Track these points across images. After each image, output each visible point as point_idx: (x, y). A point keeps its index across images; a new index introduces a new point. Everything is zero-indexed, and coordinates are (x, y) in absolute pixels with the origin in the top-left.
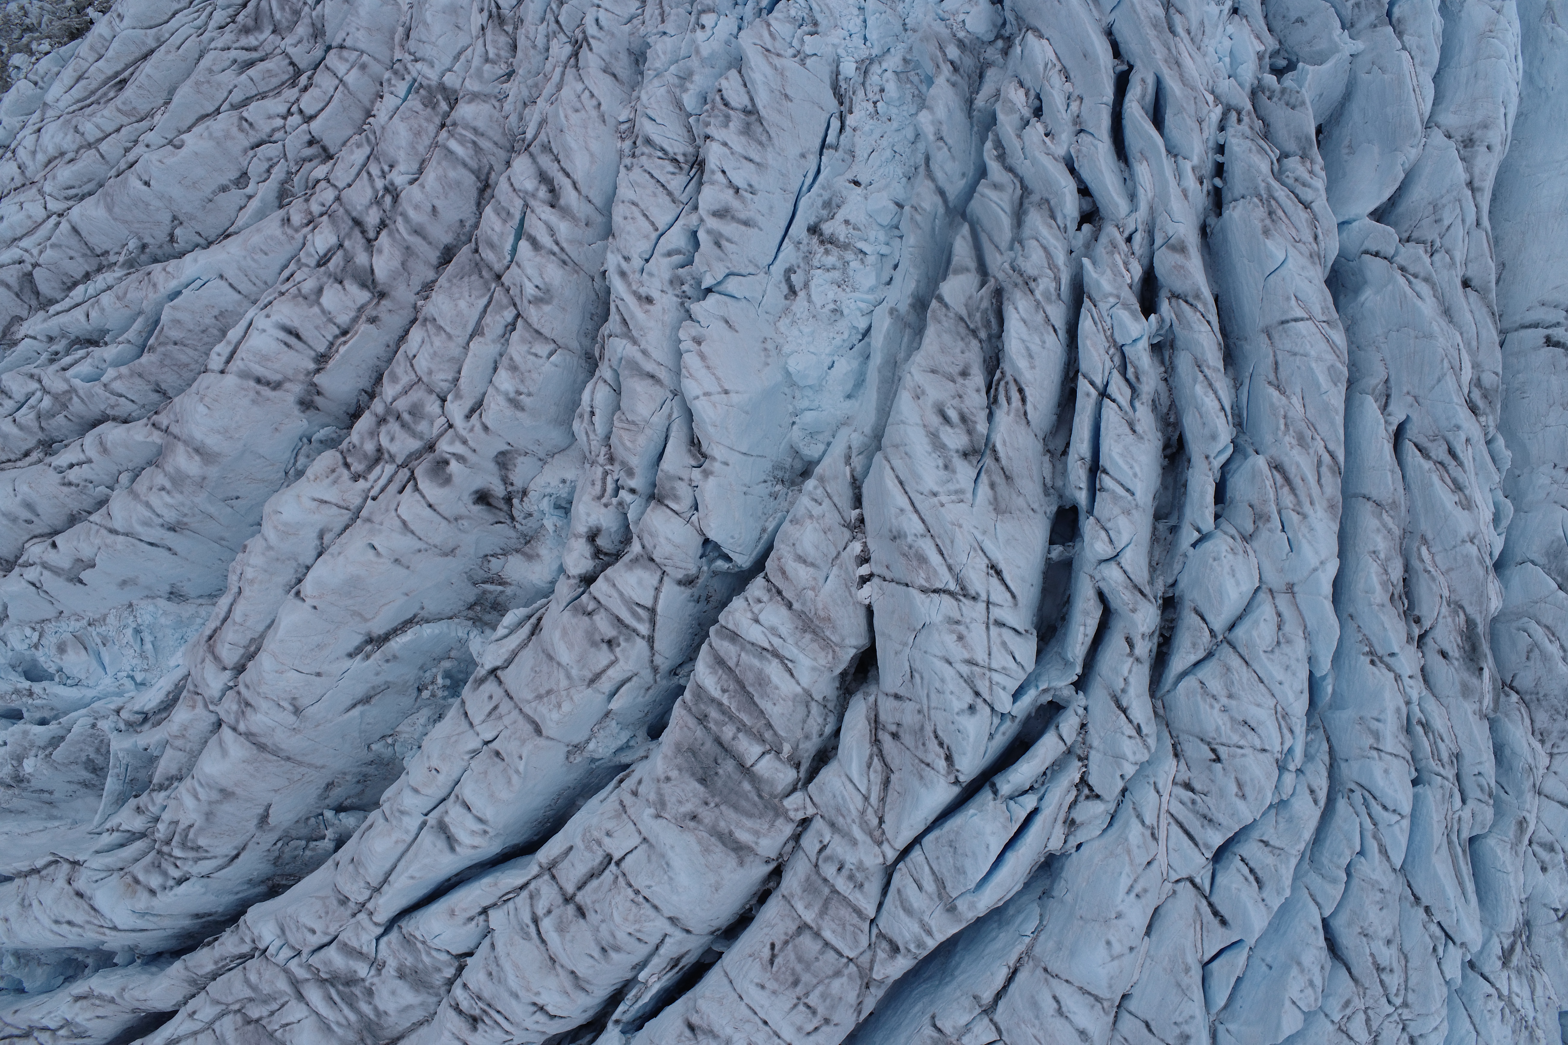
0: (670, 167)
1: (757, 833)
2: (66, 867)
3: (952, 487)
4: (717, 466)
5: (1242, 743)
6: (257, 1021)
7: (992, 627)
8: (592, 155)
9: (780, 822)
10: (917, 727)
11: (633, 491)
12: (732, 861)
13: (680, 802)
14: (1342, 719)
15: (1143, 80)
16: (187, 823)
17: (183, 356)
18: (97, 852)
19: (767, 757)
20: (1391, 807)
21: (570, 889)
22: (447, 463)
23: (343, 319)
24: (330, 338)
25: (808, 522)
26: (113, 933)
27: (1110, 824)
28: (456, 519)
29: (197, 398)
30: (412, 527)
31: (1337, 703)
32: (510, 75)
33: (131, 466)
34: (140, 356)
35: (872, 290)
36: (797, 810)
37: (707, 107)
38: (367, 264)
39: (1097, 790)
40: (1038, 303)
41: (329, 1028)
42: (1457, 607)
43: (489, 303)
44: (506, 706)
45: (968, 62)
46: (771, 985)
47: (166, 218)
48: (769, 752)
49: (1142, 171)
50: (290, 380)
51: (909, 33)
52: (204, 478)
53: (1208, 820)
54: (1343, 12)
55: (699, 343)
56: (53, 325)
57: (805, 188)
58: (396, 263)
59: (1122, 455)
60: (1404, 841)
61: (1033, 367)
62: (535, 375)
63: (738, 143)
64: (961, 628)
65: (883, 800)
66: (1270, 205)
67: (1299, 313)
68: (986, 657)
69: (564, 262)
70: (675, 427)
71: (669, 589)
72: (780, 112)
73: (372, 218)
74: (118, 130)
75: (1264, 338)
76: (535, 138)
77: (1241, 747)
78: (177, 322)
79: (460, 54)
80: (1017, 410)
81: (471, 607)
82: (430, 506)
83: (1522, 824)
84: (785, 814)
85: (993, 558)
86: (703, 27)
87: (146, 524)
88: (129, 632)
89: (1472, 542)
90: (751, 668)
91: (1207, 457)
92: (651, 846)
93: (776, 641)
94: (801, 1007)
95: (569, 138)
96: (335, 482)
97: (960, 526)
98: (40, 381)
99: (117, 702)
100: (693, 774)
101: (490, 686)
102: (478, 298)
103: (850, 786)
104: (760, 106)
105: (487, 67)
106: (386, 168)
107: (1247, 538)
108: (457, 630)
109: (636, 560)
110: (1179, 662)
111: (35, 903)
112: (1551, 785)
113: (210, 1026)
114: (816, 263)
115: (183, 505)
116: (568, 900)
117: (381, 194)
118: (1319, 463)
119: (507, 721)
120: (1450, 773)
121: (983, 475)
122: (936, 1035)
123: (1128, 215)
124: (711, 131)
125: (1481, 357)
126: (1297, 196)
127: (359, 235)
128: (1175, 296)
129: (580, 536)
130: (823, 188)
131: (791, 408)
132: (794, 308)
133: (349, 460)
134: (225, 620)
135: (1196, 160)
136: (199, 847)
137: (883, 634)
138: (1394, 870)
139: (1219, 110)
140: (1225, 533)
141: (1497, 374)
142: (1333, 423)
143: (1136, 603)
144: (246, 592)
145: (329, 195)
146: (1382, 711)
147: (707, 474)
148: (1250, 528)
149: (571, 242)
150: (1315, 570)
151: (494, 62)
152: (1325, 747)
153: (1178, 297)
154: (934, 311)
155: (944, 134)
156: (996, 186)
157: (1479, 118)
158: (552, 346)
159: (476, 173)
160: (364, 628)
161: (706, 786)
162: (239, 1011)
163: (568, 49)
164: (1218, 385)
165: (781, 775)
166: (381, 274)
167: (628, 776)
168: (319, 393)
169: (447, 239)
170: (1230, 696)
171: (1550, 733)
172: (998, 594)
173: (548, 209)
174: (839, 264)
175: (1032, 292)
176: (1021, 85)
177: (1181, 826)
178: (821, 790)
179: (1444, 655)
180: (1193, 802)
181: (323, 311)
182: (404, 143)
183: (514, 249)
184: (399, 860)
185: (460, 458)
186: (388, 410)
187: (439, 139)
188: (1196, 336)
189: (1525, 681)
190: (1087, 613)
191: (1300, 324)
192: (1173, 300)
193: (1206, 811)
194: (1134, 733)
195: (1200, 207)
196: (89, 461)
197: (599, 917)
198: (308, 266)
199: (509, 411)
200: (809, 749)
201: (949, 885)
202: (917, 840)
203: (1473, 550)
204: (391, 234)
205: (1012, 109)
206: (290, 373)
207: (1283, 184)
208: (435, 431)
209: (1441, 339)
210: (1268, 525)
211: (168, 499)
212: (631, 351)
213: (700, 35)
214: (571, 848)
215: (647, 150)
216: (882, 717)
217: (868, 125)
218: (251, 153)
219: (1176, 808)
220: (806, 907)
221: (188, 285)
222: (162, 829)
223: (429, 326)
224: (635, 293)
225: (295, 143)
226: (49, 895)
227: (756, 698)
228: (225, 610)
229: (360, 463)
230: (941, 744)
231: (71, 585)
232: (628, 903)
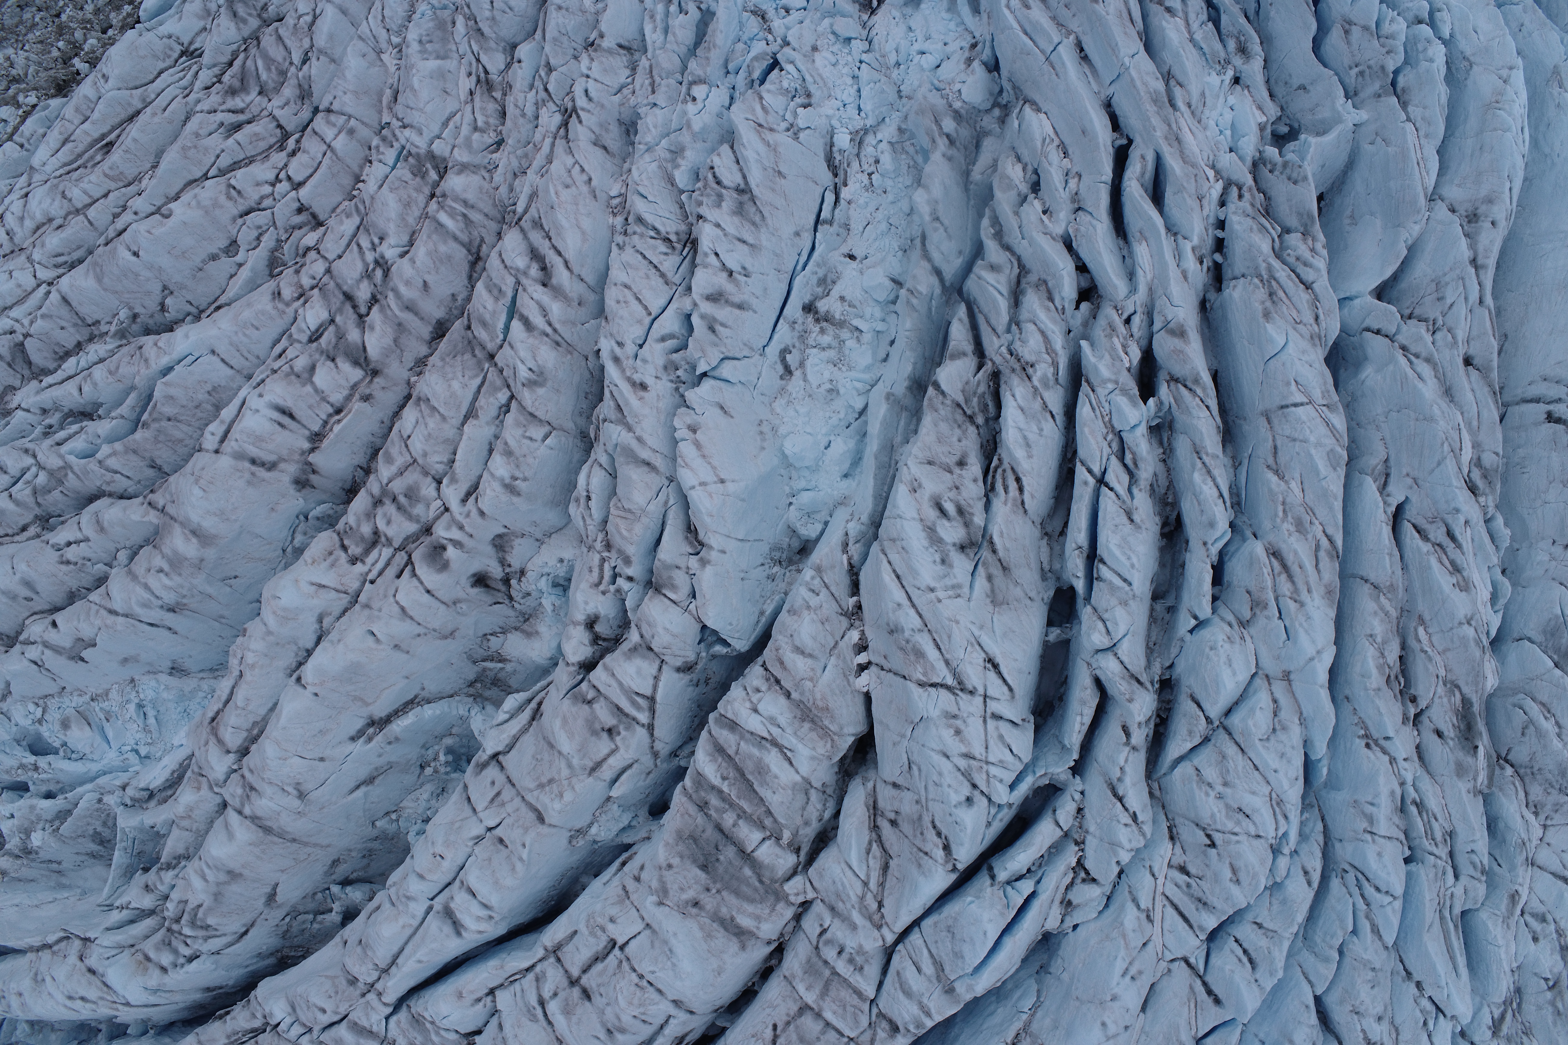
0: (663, 247)
1: (758, 918)
2: (77, 943)
3: (949, 582)
4: (714, 555)
5: (1236, 830)
7: (989, 721)
8: (583, 233)
9: (781, 906)
10: (915, 817)
11: (630, 579)
12: (733, 945)
13: (682, 889)
14: (1337, 800)
15: (1143, 157)
16: (196, 903)
17: (177, 432)
18: (108, 929)
19: (768, 843)
20: (1384, 888)
21: (575, 972)
22: (444, 548)
23: (337, 397)
24: (324, 417)
25: (806, 612)
26: (127, 1009)
27: (1107, 906)
28: (455, 603)
29: (192, 479)
30: (411, 613)
31: (1332, 784)
32: (499, 143)
33: (128, 544)
34: (134, 431)
35: (868, 368)
36: (797, 894)
37: (700, 185)
38: (359, 342)
39: (1093, 874)
40: (1035, 389)
42: (1453, 686)
43: (483, 383)
44: (508, 793)
45: (965, 133)
47: (157, 288)
48: (769, 838)
49: (1142, 251)
50: (285, 460)
51: (904, 100)
52: (202, 560)
53: (1202, 903)
54: (1347, 80)
55: (694, 431)
56: (47, 397)
57: (799, 267)
58: (388, 341)
59: (1119, 546)
60: (1395, 922)
61: (1030, 457)
62: (530, 460)
63: (731, 224)
64: (959, 723)
65: (882, 885)
66: (1270, 286)
67: (1299, 398)
68: (983, 751)
69: (558, 344)
70: (671, 515)
71: (669, 677)
72: (773, 190)
73: (363, 293)
74: (106, 196)
75: (1263, 422)
76: (526, 212)
77: (1236, 834)
78: (170, 398)
79: (448, 120)
80: (1015, 500)
81: (471, 684)
82: (428, 592)
83: (1514, 897)
84: (785, 898)
85: (990, 651)
86: (694, 99)
87: (146, 605)
88: (132, 707)
89: (1469, 623)
90: (750, 756)
91: (1205, 544)
92: (654, 932)
93: (775, 731)
95: (559, 216)
96: (332, 565)
97: (957, 622)
98: (34, 456)
99: (123, 778)
100: (695, 861)
101: (492, 772)
102: (471, 378)
103: (849, 873)
104: (753, 185)
105: (476, 136)
106: (376, 241)
107: (1244, 624)
108: (458, 708)
109: (634, 649)
110: (1175, 748)
111: (48, 979)
112: (1544, 856)
114: (811, 342)
115: (182, 587)
116: (573, 982)
117: (371, 267)
118: (1318, 547)
119: (509, 808)
120: (1443, 852)
121: (980, 568)
123: (1127, 297)
124: (703, 211)
125: (1482, 437)
126: (1298, 276)
127: (351, 311)
128: (1174, 379)
129: (579, 624)
130: (818, 265)
131: (787, 489)
132: (790, 388)
133: (346, 542)
134: (227, 702)
135: (1196, 241)
136: (209, 926)
137: (881, 723)
138: (1387, 948)
139: (1219, 186)
140: (1222, 619)
141: (1497, 454)
142: (1331, 509)
143: (1133, 692)
144: (248, 676)
145: (319, 267)
146: (1377, 796)
147: (704, 563)
148: (1247, 614)
149: (564, 323)
150: (1312, 659)
151: (482, 131)
152: (1320, 826)
153: (1177, 380)
154: (930, 399)
155: (940, 214)
156: (993, 268)
157: (1483, 193)
158: (547, 428)
159: (467, 246)
160: (365, 712)
161: (707, 873)
163: (558, 118)
164: (1216, 472)
165: (781, 861)
166: (373, 351)
167: (630, 858)
168: (314, 472)
169: (439, 313)
170: (1225, 784)
171: (1543, 806)
172: (996, 688)
173: (540, 288)
174: (835, 344)
175: (1029, 378)
176: (1019, 159)
177: (1176, 908)
178: (821, 876)
179: (1439, 734)
180: (1188, 885)
181: (316, 390)
182: (393, 215)
183: (507, 328)
184: (406, 943)
185: (457, 544)
186: (384, 491)
187: (429, 209)
188: (1195, 422)
189: (1520, 754)
190: (1083, 703)
191: (1300, 409)
192: (1172, 384)
193: (1200, 895)
194: (1130, 821)
195: (1200, 286)
196: (87, 540)
197: (604, 1000)
198: (300, 342)
199: (505, 497)
200: (808, 834)
201: (947, 968)
202: (916, 923)
203: (1470, 632)
204: (382, 310)
205: (1010, 185)
206: (284, 453)
207: (1284, 262)
208: (432, 514)
209: (1442, 423)
210: (1266, 613)
211: (166, 581)
212: (626, 437)
213: (691, 108)
214: (575, 932)
215: (639, 229)
216: (881, 804)
217: (863, 198)
218: (240, 221)
219: (1171, 891)
220: (807, 989)
221: (180, 361)
222: (171, 908)
223: (423, 406)
224: (629, 380)
225: (284, 210)
226: (61, 971)
227: (756, 786)
228: (227, 691)
229: (357, 545)
230: (939, 834)
231: (72, 663)
232: (633, 988)
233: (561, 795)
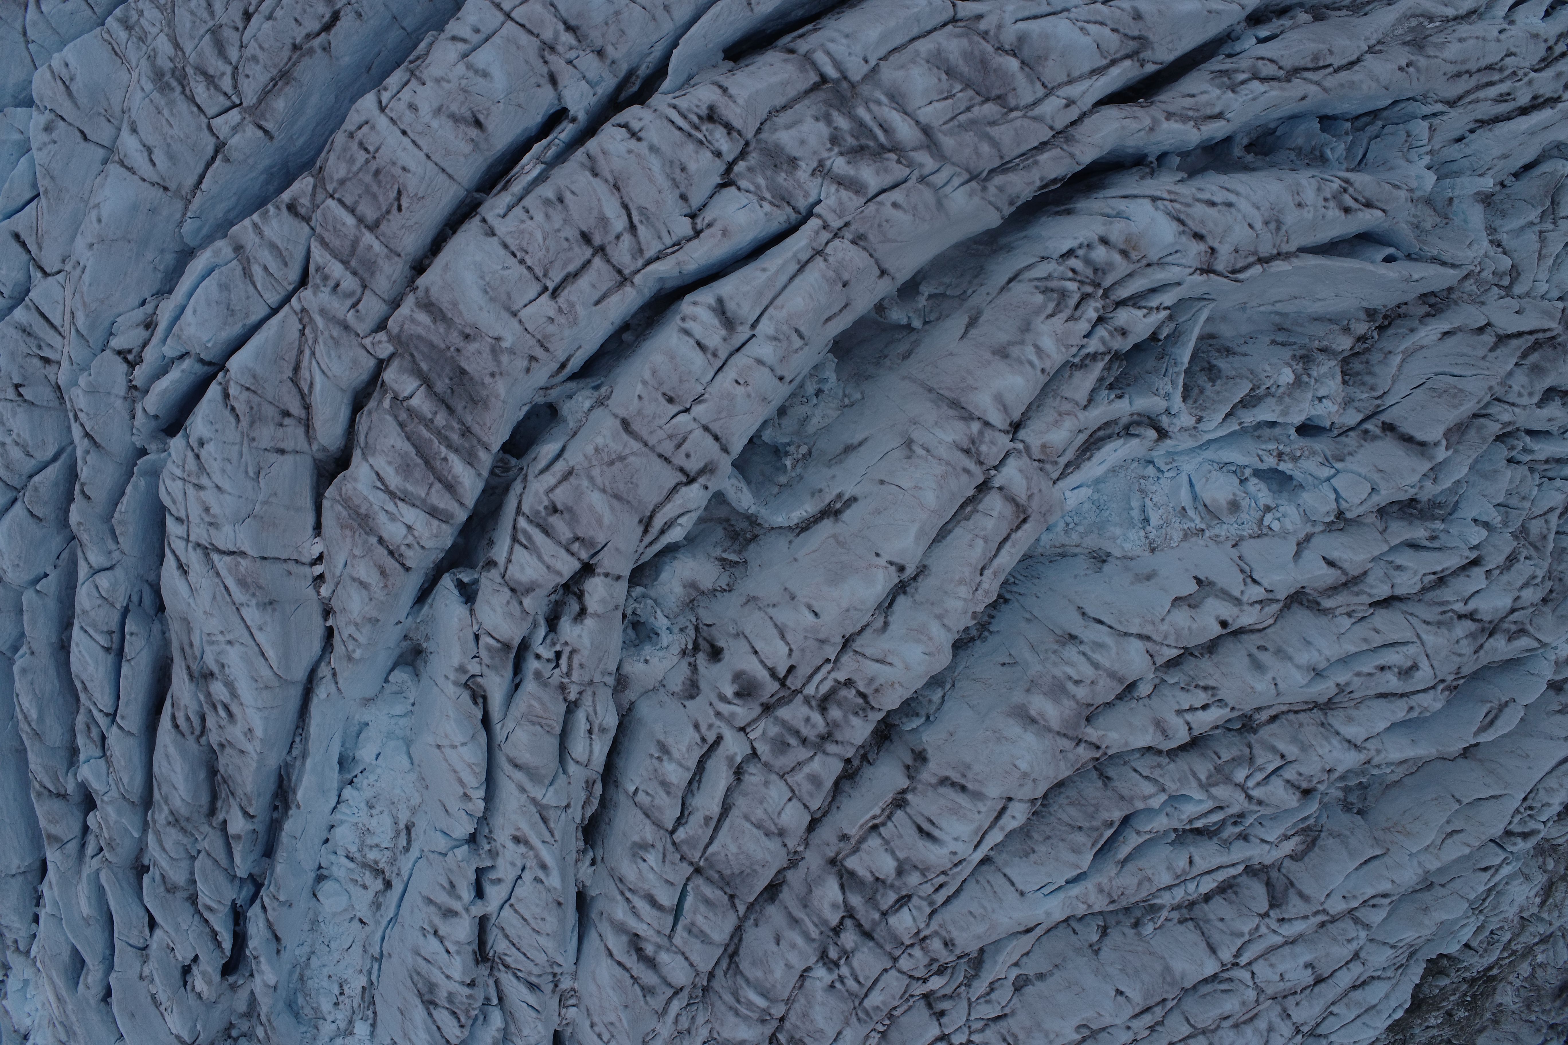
0: (508, 960)
1: (413, 320)
2: (1220, 266)
3: (215, 648)
4: (452, 676)
6: (987, 100)
7: (185, 518)
8: (594, 980)
9: (397, 332)
10: (258, 424)
12: (435, 294)
13: (480, 353)
16: (1054, 319)
17: (1074, 815)
18: (1179, 284)
19: (406, 394)
21: (597, 262)
22: (738, 694)
23: (874, 842)
24: (890, 824)
25: (358, 620)
26: (1158, 194)
27: (112, 325)
28: (738, 635)
29: (1033, 776)
30: (775, 632)
33: (1135, 703)
34: (1125, 820)
36: (380, 342)
37: (475, 1013)
38: (848, 894)
39: (119, 359)
41: (892, 97)
43: (705, 849)
44: (667, 448)
46: (397, 171)
47: (1105, 955)
48: (404, 400)
50: (931, 785)
52: (1028, 691)
53: (26, 331)
55: (465, 794)
56: (1239, 854)
57: (391, 926)
58: (817, 892)
59: (88, 664)
61: (167, 747)
62: (647, 774)
63: (437, 977)
64: (207, 519)
65: (301, 352)
68: (187, 492)
69: (621, 880)
71: (501, 559)
72: (405, 999)
73: (849, 938)
76: (669, 1000)
78: (1076, 851)
80: (179, 709)
81: (755, 537)
82: (756, 652)
84: (391, 339)
85: (183, 581)
87: (1101, 646)
88: (1155, 520)
90: (416, 482)
91: (33, 653)
92: (507, 309)
93: (390, 507)
94: (371, 149)
96: (872, 681)
97: (205, 612)
98: (1249, 798)
99: (1164, 447)
100: (471, 379)
101: (693, 466)
102: (719, 854)
103: (324, 367)
104: (421, 1008)
106: (838, 985)
108: (766, 518)
109: (529, 590)
111: (1260, 226)
113: (1050, 92)
114: (388, 854)
115: (1054, 664)
116: (600, 250)
117: (842, 961)
119: (661, 434)
121: (198, 656)
122: (263, 123)
123: (99, 872)
124: (466, 991)
127: (863, 922)
128: (62, 798)
129: (592, 615)
130: (381, 921)
131: (414, 720)
132: (407, 814)
133: (860, 701)
136: (1043, 292)
139: (33, 954)
144: (972, 570)
145: (904, 963)
147: (462, 669)
149: (613, 899)
153: (58, 795)
158: (636, 800)
159: (738, 972)
160: (839, 529)
161: (460, 367)
162: (1011, 110)
165: (395, 376)
166: (833, 884)
167: (559, 372)
168: (907, 768)
172: (183, 552)
173: (640, 933)
174: (366, 850)
175: (171, 814)
176: (198, 996)
177: (51, 325)
178: (355, 362)
180: (40, 347)
181: (893, 853)
182: (817, 1008)
184: (785, 287)
185: (723, 698)
186: (819, 748)
187: (782, 1009)
188: (46, 768)
192: (63, 794)
193: (28, 340)
194: (79, 414)
196: (1179, 712)
197: (563, 234)
198: (920, 897)
199: (670, 741)
201: (239, 271)
202: (274, 311)
204: (825, 922)
205: (207, 977)
206: (931, 794)
208: (762, 724)
211: (1071, 671)
212: (537, 792)
214: (599, 303)
216: (300, 431)
217: (349, 974)
218: (1007, 1010)
219: (56, 341)
220: (370, 247)
221: (1060, 888)
222: (1091, 312)
223: (773, 828)
224: (531, 848)
225: (957, 1016)
226: (1240, 234)
227: (412, 452)
228: (1004, 552)
229: (845, 698)
230: (233, 409)
231: (1212, 578)
232: (530, 249)
233: (597, 450)
